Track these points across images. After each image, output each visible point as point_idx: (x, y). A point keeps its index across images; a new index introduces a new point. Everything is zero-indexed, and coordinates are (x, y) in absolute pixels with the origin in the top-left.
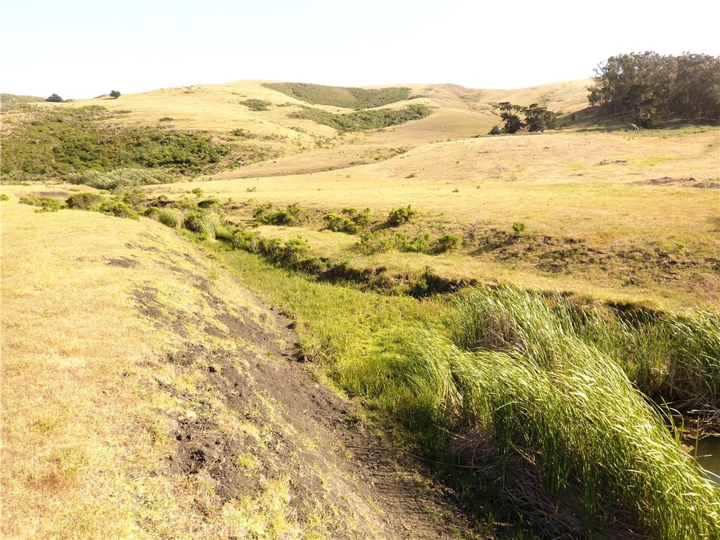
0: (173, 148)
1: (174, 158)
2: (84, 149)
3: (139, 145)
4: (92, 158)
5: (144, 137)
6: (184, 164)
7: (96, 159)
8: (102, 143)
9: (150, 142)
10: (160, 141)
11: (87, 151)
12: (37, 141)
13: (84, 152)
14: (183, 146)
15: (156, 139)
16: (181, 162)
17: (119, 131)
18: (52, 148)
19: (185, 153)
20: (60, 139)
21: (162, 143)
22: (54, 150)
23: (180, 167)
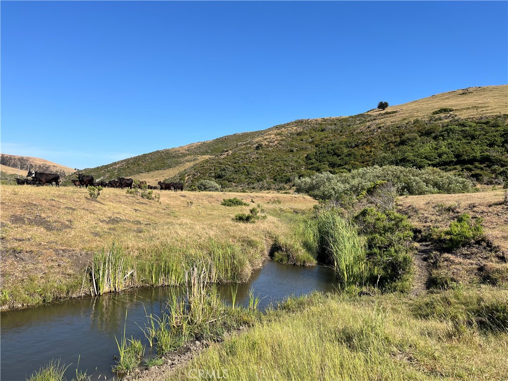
0: (456, 143)
1: (458, 156)
2: (335, 154)
3: (403, 143)
4: (342, 163)
5: (410, 132)
6: (477, 164)
7: (346, 164)
8: (357, 146)
9: (419, 138)
10: (433, 135)
11: (338, 156)
12: (295, 150)
13: (335, 157)
14: (473, 138)
15: (428, 133)
16: (472, 161)
17: (379, 131)
18: (306, 155)
19: (477, 148)
20: (316, 146)
21: (435, 138)
22: (306, 157)
23: (470, 170)
